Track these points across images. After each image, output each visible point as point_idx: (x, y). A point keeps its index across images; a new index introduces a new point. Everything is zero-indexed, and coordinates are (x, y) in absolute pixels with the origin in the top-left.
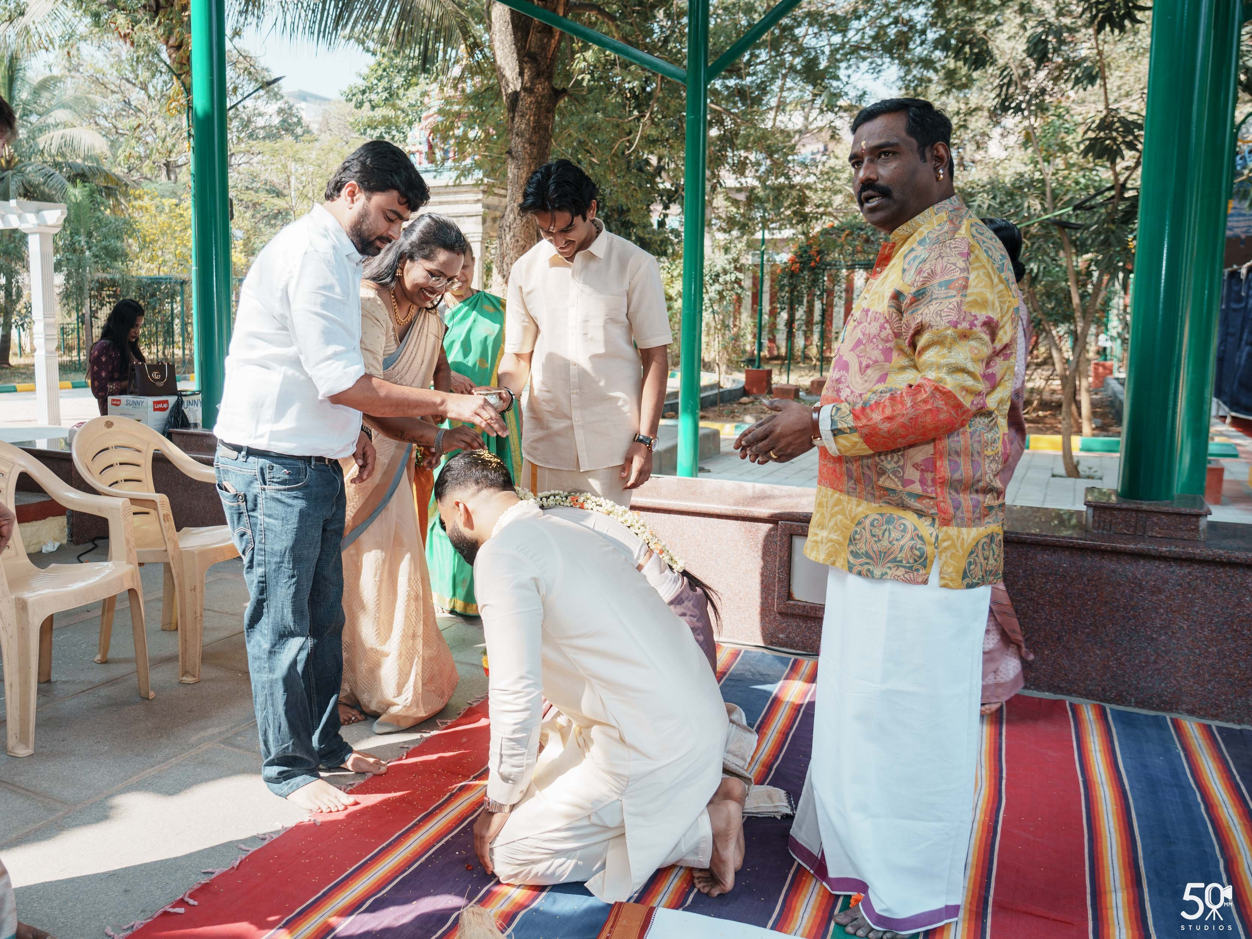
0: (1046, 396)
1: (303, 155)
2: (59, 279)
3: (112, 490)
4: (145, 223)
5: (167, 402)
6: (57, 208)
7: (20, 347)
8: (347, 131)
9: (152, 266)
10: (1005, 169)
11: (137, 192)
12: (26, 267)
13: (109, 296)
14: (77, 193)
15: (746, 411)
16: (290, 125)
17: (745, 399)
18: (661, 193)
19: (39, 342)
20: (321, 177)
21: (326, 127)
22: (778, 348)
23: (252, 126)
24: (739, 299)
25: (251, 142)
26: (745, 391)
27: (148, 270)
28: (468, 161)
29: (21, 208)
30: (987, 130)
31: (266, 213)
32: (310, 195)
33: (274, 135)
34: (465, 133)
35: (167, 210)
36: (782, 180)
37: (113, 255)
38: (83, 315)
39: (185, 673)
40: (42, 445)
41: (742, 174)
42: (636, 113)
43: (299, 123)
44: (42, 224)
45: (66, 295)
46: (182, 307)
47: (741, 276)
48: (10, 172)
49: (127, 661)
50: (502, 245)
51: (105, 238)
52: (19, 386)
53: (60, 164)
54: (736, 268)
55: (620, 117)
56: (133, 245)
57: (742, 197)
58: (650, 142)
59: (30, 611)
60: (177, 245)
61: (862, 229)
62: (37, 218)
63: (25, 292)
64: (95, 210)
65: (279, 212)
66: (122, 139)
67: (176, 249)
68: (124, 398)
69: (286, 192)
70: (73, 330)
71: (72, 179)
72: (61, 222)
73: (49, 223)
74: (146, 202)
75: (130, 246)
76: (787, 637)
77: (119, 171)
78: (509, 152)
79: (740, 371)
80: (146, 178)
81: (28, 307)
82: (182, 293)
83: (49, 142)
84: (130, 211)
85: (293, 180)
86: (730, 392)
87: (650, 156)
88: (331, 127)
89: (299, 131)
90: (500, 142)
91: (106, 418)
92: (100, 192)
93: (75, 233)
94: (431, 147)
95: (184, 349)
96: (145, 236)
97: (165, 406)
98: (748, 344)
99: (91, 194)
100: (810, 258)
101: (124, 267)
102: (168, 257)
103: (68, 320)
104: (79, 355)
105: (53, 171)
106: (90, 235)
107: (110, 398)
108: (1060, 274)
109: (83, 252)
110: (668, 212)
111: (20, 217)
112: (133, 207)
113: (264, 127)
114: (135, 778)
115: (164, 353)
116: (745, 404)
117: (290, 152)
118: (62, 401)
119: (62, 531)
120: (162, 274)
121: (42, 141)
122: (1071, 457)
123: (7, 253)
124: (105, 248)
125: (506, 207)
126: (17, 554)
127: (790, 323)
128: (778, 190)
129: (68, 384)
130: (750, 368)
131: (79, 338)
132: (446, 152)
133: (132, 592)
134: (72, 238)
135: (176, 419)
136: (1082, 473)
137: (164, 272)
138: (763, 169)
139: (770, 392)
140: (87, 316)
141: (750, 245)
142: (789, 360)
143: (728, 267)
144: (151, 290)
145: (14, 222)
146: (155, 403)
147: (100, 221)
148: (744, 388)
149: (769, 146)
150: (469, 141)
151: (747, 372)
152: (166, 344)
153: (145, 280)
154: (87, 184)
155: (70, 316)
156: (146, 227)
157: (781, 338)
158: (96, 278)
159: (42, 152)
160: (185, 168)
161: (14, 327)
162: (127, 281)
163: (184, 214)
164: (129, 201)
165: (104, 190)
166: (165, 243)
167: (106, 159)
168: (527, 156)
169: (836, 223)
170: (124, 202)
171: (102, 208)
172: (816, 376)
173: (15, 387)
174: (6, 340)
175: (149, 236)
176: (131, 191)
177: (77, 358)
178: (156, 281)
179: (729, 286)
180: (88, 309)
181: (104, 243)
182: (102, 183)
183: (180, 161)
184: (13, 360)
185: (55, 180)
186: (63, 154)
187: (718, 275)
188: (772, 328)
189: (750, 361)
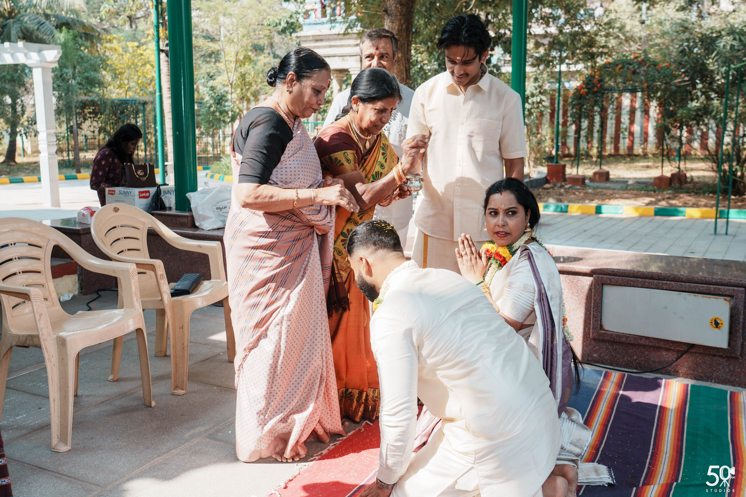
1: (230, 10)
2: (53, 100)
3: (120, 256)
4: (114, 59)
5: (148, 192)
6: (53, 49)
7: (24, 150)
9: (121, 92)
11: (108, 37)
12: (30, 92)
13: (90, 113)
14: (62, 36)
15: (549, 195)
17: (547, 186)
19: (43, 146)
20: (243, 27)
22: (569, 149)
24: (542, 114)
26: (546, 180)
27: (118, 94)
28: (353, 17)
29: (27, 49)
31: (203, 53)
32: (235, 40)
35: (131, 50)
36: (576, 29)
37: (93, 83)
38: (72, 127)
39: (176, 387)
41: (547, 25)
44: (43, 60)
45: (59, 112)
46: (144, 121)
47: (544, 98)
48: (11, 21)
49: (132, 379)
51: (86, 71)
52: (25, 178)
53: (49, 15)
54: (540, 93)
56: (107, 76)
57: (546, 41)
59: (68, 346)
60: (139, 77)
61: (630, 64)
62: (39, 56)
63: (29, 109)
64: (77, 49)
65: (213, 53)
67: (138, 79)
68: (117, 189)
69: (217, 38)
70: (64, 137)
71: (59, 27)
72: (57, 59)
73: (49, 59)
74: (115, 44)
75: (104, 77)
76: (599, 356)
77: (94, 21)
78: (386, 11)
79: (542, 166)
80: (114, 27)
82: (144, 110)
84: (103, 51)
85: (222, 29)
86: (537, 180)
87: (480, 13)
92: (81, 38)
93: (64, 67)
94: (324, 7)
95: (145, 151)
96: (115, 69)
97: (147, 194)
98: (548, 146)
99: (75, 37)
100: (594, 85)
101: (101, 92)
102: (132, 84)
103: (59, 130)
104: (68, 155)
105: (43, 20)
107: (106, 189)
109: (69, 81)
110: (493, 53)
111: (26, 55)
112: (106, 48)
114: (148, 465)
116: (547, 189)
117: (221, 9)
118: (61, 189)
119: (74, 285)
120: (128, 97)
123: (12, 81)
124: (87, 78)
126: (53, 305)
127: (578, 131)
128: (574, 36)
129: (63, 177)
130: (550, 164)
131: (68, 144)
132: (335, 9)
133: (139, 331)
134: (61, 70)
135: (156, 204)
137: (130, 95)
138: (562, 20)
139: (565, 180)
140: (75, 127)
141: (551, 76)
142: (577, 158)
143: (534, 92)
144: (121, 108)
145: (21, 59)
146: (140, 192)
147: (82, 58)
148: (546, 178)
149: (567, 5)
151: (548, 166)
153: (116, 101)
154: (71, 31)
155: (61, 127)
156: (116, 62)
157: (571, 142)
158: (80, 100)
159: (35, 6)
160: (142, 19)
161: (18, 135)
162: (104, 102)
163: (145, 53)
164: (102, 45)
165: (83, 35)
166: (130, 74)
167: (84, 12)
168: (398, 14)
169: (610, 60)
170: (99, 45)
171: (82, 48)
172: (597, 169)
173: (22, 179)
174: (13, 145)
175: (118, 69)
176: (104, 37)
177: (67, 158)
178: (124, 103)
179: (535, 106)
180: (75, 122)
181: (86, 74)
182: (82, 30)
183: (140, 14)
184: (19, 159)
185: (45, 27)
186: (51, 8)
187: (528, 98)
188: (565, 135)
189: (550, 158)
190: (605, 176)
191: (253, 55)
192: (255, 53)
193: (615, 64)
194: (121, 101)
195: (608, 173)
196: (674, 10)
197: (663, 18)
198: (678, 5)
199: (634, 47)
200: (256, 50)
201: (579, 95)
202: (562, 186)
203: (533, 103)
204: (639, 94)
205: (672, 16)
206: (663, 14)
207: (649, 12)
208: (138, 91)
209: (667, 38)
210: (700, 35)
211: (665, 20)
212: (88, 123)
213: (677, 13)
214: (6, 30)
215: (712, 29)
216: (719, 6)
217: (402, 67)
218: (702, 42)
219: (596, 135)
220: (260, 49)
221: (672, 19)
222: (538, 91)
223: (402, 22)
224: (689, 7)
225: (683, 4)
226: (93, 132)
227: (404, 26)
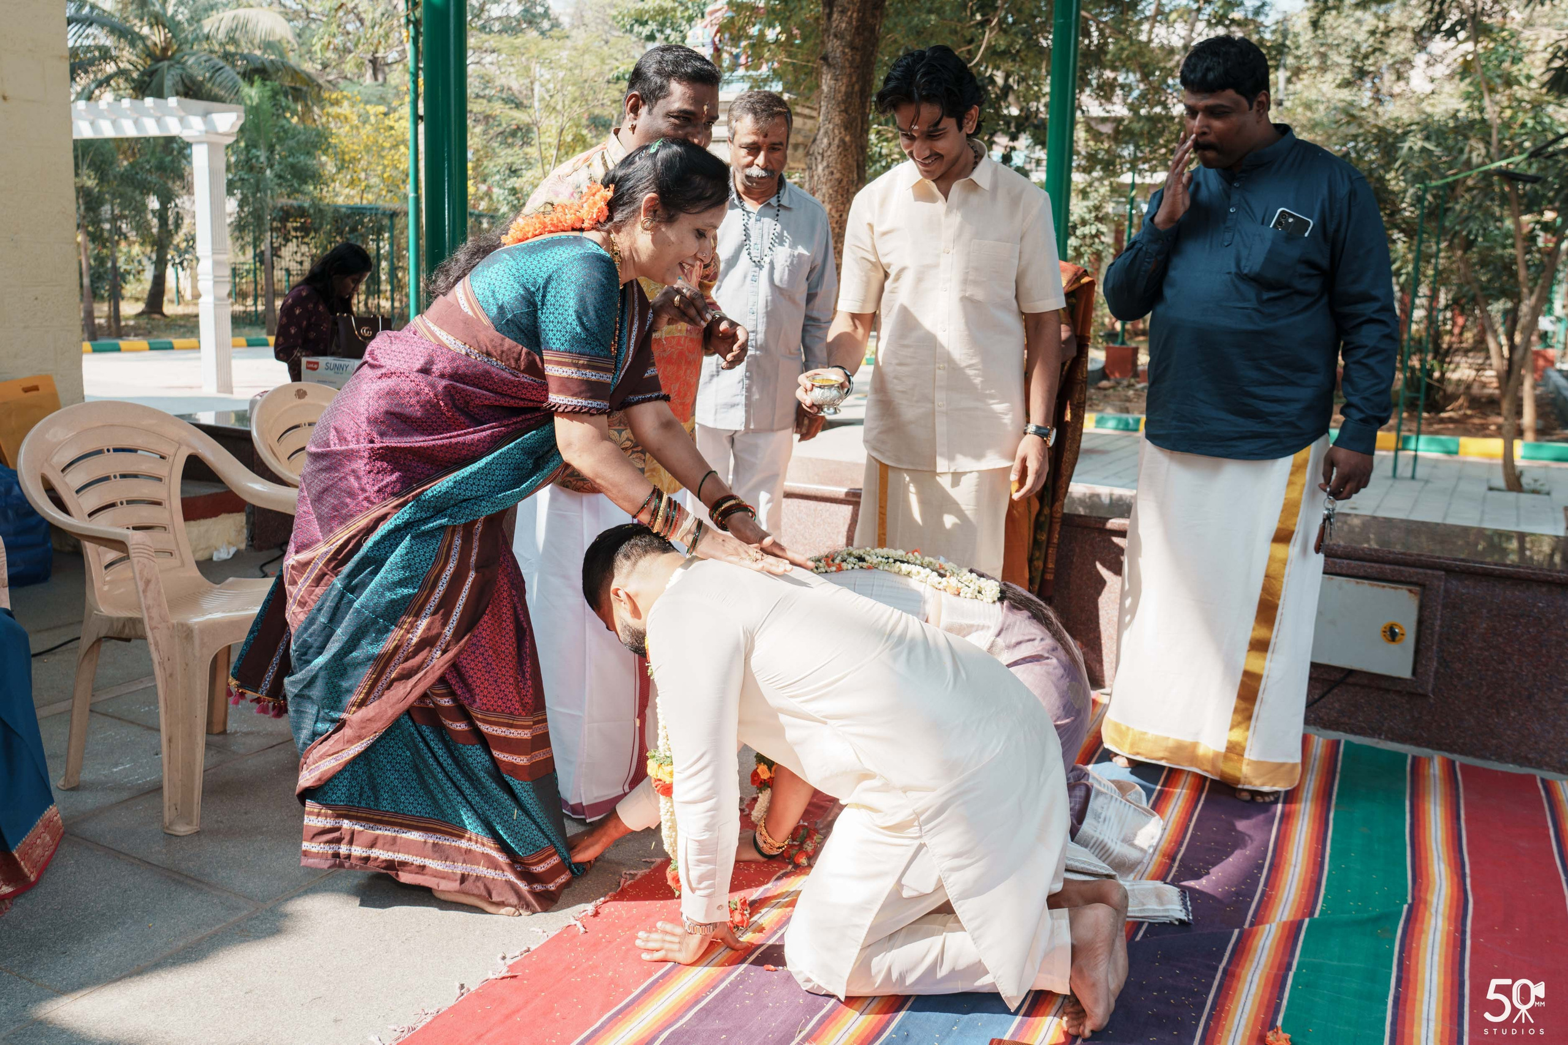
0: (1475, 390)
1: (552, 54)
2: (231, 205)
4: (342, 135)
6: (231, 111)
7: (178, 292)
8: (607, 28)
9: (352, 192)
10: (1433, 105)
11: (334, 96)
12: (189, 189)
13: (296, 229)
14: (253, 93)
15: (1106, 399)
16: (534, 16)
17: (1104, 383)
18: (1008, 120)
19: (206, 284)
20: (574, 84)
21: (580, 21)
23: (485, 16)
24: (1098, 257)
25: (484, 36)
26: (1103, 374)
27: (347, 196)
28: (765, 69)
29: (184, 109)
30: (1410, 55)
31: (500, 129)
32: (559, 107)
33: (513, 29)
34: (762, 34)
35: (373, 119)
36: (1158, 109)
37: (304, 175)
38: (262, 252)
40: (208, 418)
41: (1109, 99)
42: (978, 17)
43: (546, 15)
44: (211, 130)
45: (240, 227)
46: (391, 245)
47: (1103, 228)
48: (166, 63)
50: (811, 177)
51: (291, 154)
52: (177, 342)
53: (233, 55)
54: (1097, 218)
55: (959, 21)
56: (328, 164)
57: (1107, 129)
58: (995, 55)
60: (385, 167)
62: (205, 123)
63: (187, 221)
64: (278, 116)
65: (519, 128)
66: (313, 26)
67: (384, 172)
69: (526, 102)
70: (248, 272)
71: (248, 76)
72: (236, 129)
73: (221, 130)
74: (345, 109)
75: (323, 165)
77: (310, 67)
78: (825, 58)
79: (1097, 348)
80: (346, 78)
81: (191, 239)
82: (392, 229)
83: (216, 25)
84: (324, 120)
85: (537, 87)
87: (995, 72)
88: (586, 21)
89: (546, 24)
90: (806, 45)
91: (298, 385)
92: (286, 96)
93: (251, 145)
94: (717, 51)
95: (393, 300)
96: (344, 153)
99: (275, 94)
101: (316, 193)
102: (374, 181)
103: (242, 259)
104: (255, 304)
105: (222, 63)
106: (271, 149)
107: (304, 360)
108: (1499, 239)
109: (262, 171)
110: (1016, 144)
111: (181, 120)
112: (328, 114)
113: (499, 18)
115: (366, 304)
116: (1105, 389)
117: (534, 51)
118: (235, 363)
119: (239, 532)
120: (365, 202)
121: (208, 25)
122: (1513, 466)
123: (161, 168)
124: (293, 166)
125: (819, 129)
126: (183, 564)
128: (1154, 121)
129: (242, 341)
130: (1111, 345)
131: (256, 282)
132: (737, 57)
134: (248, 152)
136: (1525, 486)
137: (369, 199)
138: (1136, 93)
139: (1136, 375)
140: (268, 254)
141: (1117, 190)
143: (1087, 216)
144: (350, 222)
145: (173, 128)
147: (285, 131)
148: (1103, 369)
149: (1146, 65)
150: (767, 44)
151: (1107, 349)
152: (369, 293)
153: (344, 210)
154: (268, 83)
155: (244, 254)
156: (345, 141)
158: (279, 205)
159: (207, 38)
160: (395, 66)
161: (169, 265)
162: (320, 210)
163: (396, 125)
164: (322, 108)
165: (290, 91)
166: (369, 163)
167: (293, 51)
168: (847, 64)
170: (316, 109)
171: (288, 115)
173: (171, 343)
174: (159, 282)
175: (349, 153)
176: (326, 95)
177: (253, 309)
178: (358, 212)
179: (1088, 241)
180: (269, 245)
181: (290, 160)
182: (287, 82)
183: (392, 56)
184: (169, 309)
185: (224, 75)
186: (233, 40)
187: (1075, 227)
189: (1111, 335)
191: (589, 135)
192: (594, 133)
194: (351, 208)
196: (1333, 85)
197: (1314, 97)
198: (1340, 77)
200: (596, 127)
202: (1130, 386)
203: (1084, 236)
205: (1329, 95)
206: (1314, 91)
207: (1291, 87)
208: (384, 193)
209: (1320, 133)
210: (1375, 131)
211: (1317, 101)
212: (292, 246)
213: (1337, 90)
214: (156, 79)
215: (1397, 119)
216: (1408, 83)
217: (850, 161)
218: (1379, 141)
220: (603, 126)
221: (1328, 101)
222: (1093, 214)
223: (854, 79)
224: (1359, 82)
225: (1348, 76)
226: (301, 263)
227: (857, 87)
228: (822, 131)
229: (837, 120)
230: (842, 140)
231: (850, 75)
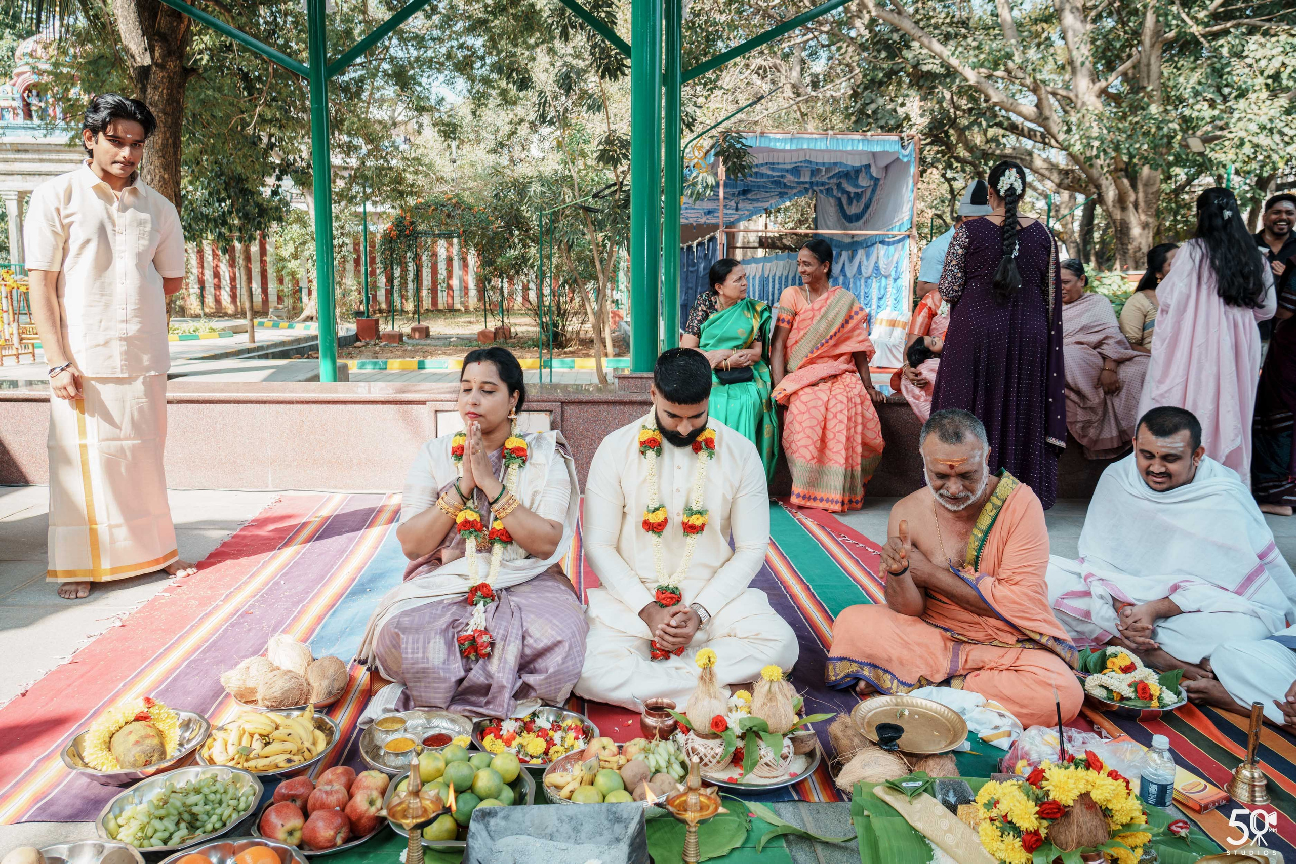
10: (544, 166)
15: (360, 354)
17: (358, 344)
18: (273, 166)
22: (380, 304)
24: (345, 262)
26: (357, 338)
30: (529, 136)
36: (381, 162)
41: (347, 155)
42: (248, 94)
47: (347, 241)
54: (342, 234)
55: (236, 97)
57: (346, 174)
61: (444, 206)
79: (351, 322)
86: (345, 337)
98: (356, 300)
100: (406, 227)
110: (280, 183)
116: (359, 347)
127: (390, 280)
128: (379, 170)
130: (359, 320)
138: (364, 151)
139: (379, 337)
142: (392, 312)
148: (356, 335)
149: (369, 134)
151: (358, 322)
157: (381, 295)
169: (421, 200)
172: (415, 325)
179: (337, 251)
188: (375, 287)
189: (358, 314)
190: (426, 333)
193: (427, 205)
195: (427, 328)
196: (485, 152)
197: (474, 160)
198: (488, 147)
199: (445, 188)
201: (388, 239)
202: (375, 345)
204: (455, 241)
205: (483, 158)
206: (474, 155)
207: (459, 152)
209: (480, 182)
210: (512, 180)
211: (476, 162)
213: (488, 155)
215: (523, 175)
216: (529, 152)
217: (170, 189)
218: (515, 187)
219: (410, 286)
222: (339, 232)
223: (168, 134)
225: (493, 147)
227: (170, 141)
228: (145, 170)
229: (157, 163)
230: (162, 177)
231: (165, 133)
